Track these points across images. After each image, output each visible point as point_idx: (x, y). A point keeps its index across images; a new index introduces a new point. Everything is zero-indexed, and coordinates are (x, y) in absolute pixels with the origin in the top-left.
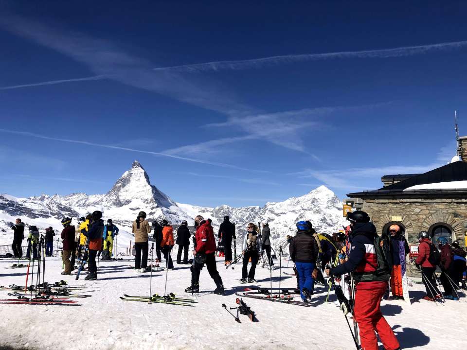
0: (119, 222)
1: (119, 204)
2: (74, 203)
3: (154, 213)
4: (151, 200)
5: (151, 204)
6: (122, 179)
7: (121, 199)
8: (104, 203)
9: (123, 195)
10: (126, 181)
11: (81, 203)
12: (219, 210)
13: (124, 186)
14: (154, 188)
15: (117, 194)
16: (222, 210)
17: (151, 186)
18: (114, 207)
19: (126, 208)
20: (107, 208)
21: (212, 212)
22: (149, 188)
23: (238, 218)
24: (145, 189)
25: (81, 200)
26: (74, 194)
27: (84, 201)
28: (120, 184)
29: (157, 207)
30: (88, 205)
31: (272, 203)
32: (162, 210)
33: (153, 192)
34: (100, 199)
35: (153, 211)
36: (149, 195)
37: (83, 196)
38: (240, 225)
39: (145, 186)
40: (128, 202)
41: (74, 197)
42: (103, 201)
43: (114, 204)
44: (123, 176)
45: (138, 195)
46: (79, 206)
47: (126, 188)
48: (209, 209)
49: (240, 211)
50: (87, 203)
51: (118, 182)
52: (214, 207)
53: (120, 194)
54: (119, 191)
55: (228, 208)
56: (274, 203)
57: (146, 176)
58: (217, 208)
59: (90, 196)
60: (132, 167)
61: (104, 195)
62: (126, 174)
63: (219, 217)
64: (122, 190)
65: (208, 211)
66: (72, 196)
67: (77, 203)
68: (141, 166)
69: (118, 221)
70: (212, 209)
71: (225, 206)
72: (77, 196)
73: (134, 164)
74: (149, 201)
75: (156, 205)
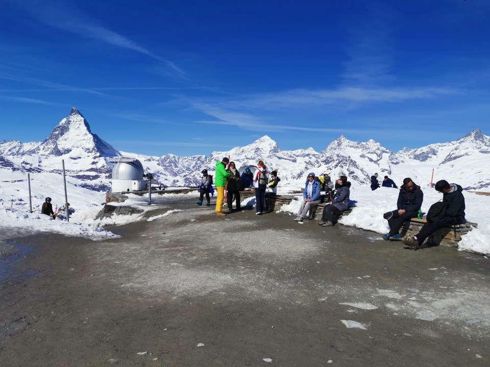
0: (59, 172)
1: (58, 153)
2: (6, 151)
3: (97, 162)
4: (93, 149)
5: (93, 153)
6: (59, 127)
7: (60, 147)
8: (41, 152)
9: (62, 144)
10: (64, 130)
11: (14, 151)
12: (165, 160)
13: (62, 134)
14: (95, 136)
15: (55, 143)
16: (168, 158)
17: (92, 134)
18: (52, 156)
19: (65, 157)
20: (45, 157)
21: (158, 161)
22: (90, 136)
23: (184, 167)
24: (86, 137)
25: (15, 148)
26: (5, 142)
27: (17, 148)
28: (57, 132)
29: (100, 156)
30: (23, 154)
31: (218, 152)
32: (105, 160)
33: (94, 141)
34: (36, 146)
35: (95, 161)
36: (91, 145)
37: (15, 144)
38: (187, 174)
39: (86, 134)
40: (68, 151)
41: (6, 144)
42: (39, 150)
43: (52, 153)
44: (60, 123)
45: (79, 144)
46: (13, 154)
47: (65, 136)
48: (154, 157)
49: (186, 160)
50: (21, 151)
51: (55, 130)
52: (160, 156)
53: (58, 142)
54: (57, 139)
55: (174, 157)
56: (220, 152)
57: (86, 124)
58: (163, 157)
59: (25, 144)
60: (70, 114)
61: (40, 143)
62: (64, 121)
63: (165, 166)
64: (61, 138)
65: (154, 160)
66: (3, 143)
67: (10, 151)
68: (80, 114)
69: (58, 170)
70: (158, 158)
71: (172, 155)
72: (8, 143)
73: (72, 111)
74: (91, 150)
75: (98, 154)
